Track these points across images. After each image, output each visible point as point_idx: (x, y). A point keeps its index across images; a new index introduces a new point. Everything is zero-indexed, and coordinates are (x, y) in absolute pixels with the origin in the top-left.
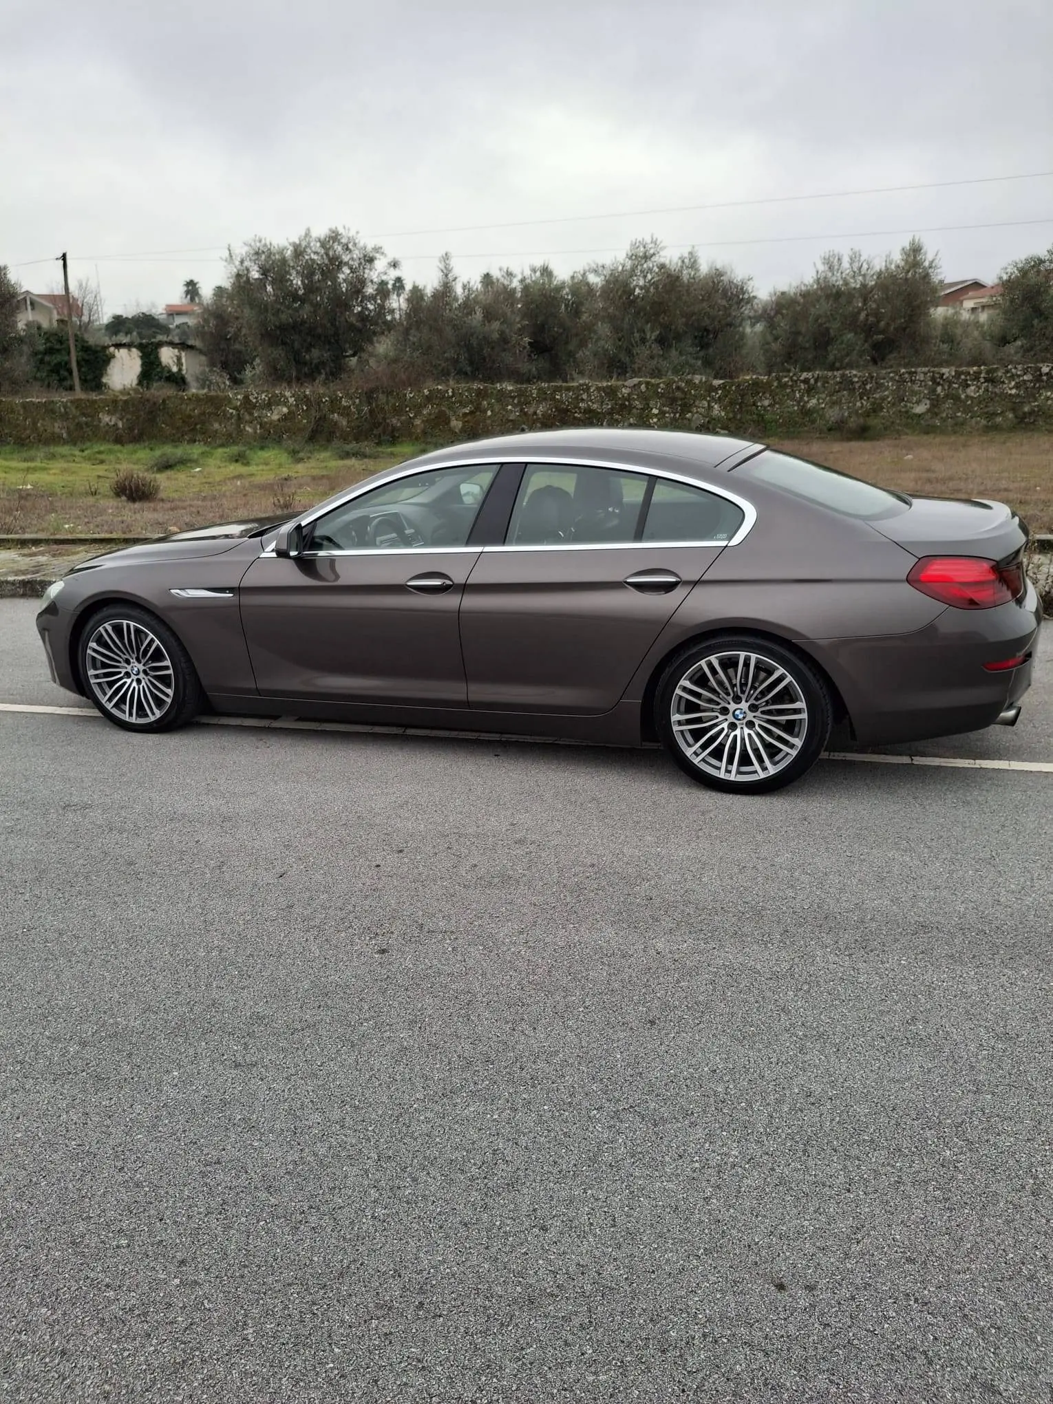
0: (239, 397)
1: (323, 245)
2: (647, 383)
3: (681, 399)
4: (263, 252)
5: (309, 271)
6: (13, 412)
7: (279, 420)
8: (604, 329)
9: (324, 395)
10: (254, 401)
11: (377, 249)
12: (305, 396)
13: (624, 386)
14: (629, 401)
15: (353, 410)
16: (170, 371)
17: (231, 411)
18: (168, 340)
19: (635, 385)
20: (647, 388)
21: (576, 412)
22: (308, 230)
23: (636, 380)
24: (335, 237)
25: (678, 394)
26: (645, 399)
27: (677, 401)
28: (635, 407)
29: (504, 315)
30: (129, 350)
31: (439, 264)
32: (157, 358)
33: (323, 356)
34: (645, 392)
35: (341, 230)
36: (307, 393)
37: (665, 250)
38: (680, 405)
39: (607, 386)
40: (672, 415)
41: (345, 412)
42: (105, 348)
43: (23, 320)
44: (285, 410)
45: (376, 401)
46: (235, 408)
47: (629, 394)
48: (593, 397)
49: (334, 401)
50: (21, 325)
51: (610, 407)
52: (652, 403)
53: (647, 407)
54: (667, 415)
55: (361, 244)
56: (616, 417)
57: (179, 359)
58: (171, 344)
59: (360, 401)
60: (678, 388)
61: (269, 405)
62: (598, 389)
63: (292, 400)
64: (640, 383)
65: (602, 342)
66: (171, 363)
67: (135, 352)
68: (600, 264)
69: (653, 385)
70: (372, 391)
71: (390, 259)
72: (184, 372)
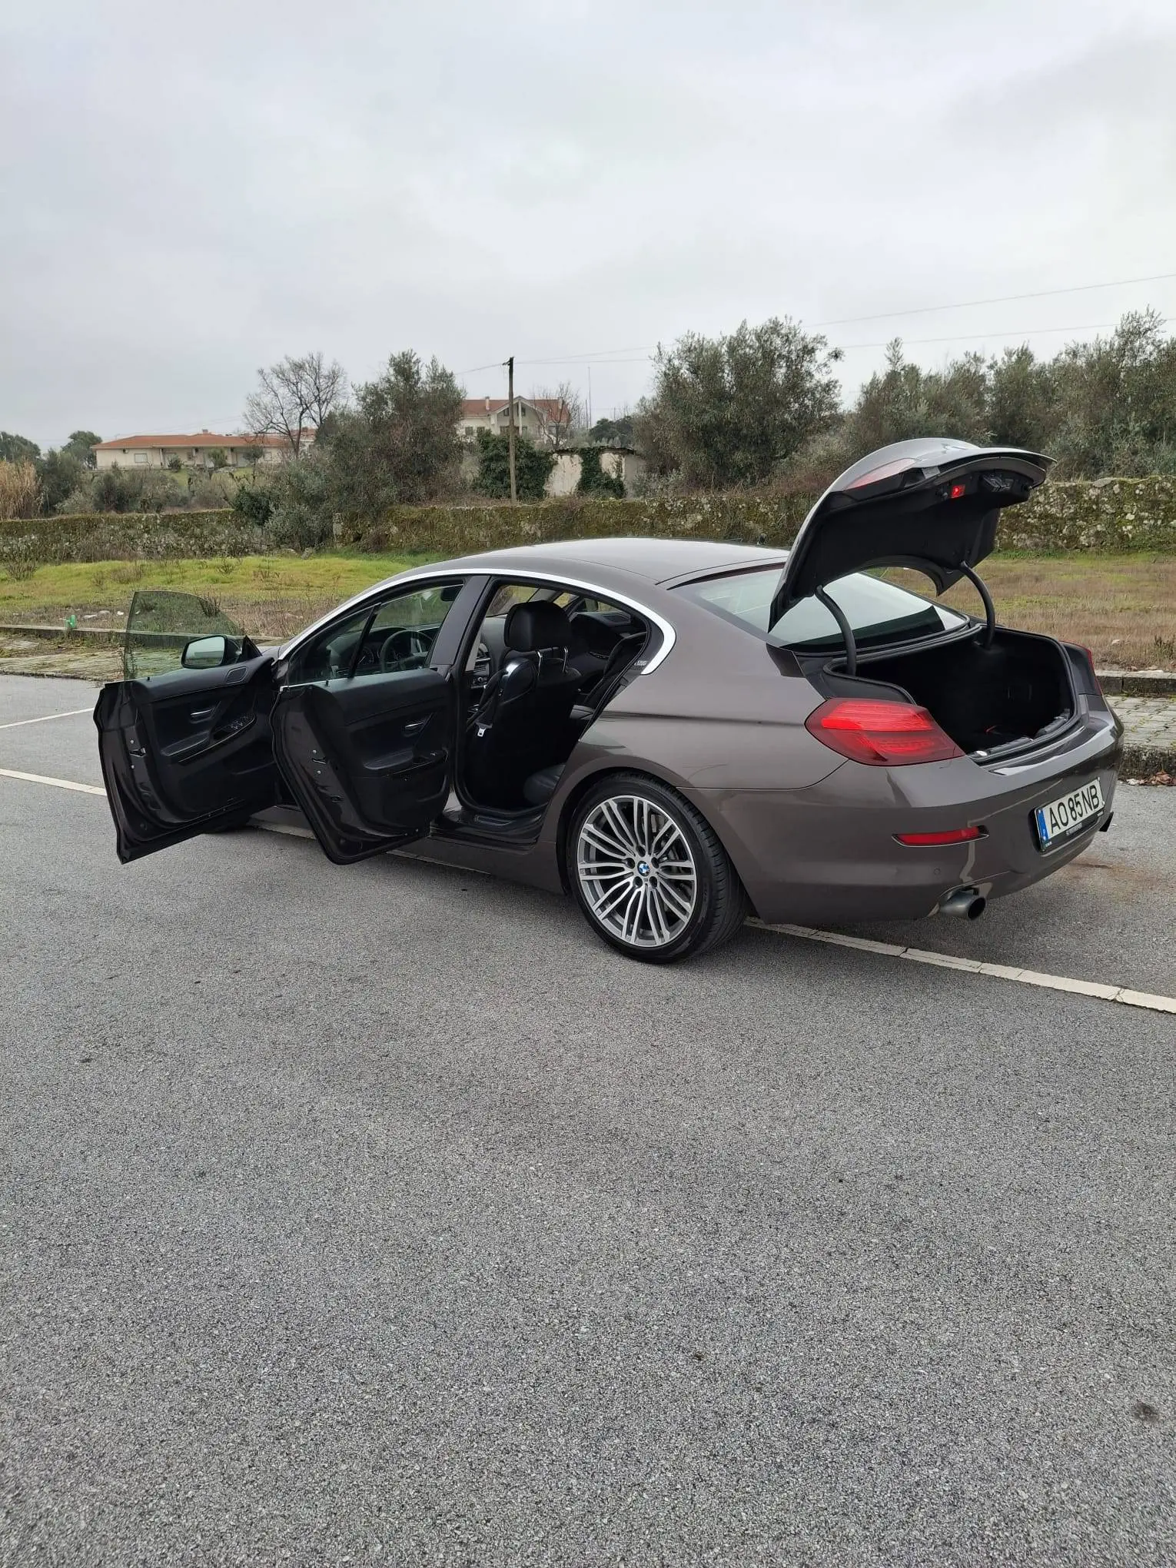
0: (655, 504)
1: (758, 337)
2: (1122, 484)
3: (1166, 503)
4: (695, 348)
5: (742, 366)
6: (444, 519)
7: (692, 529)
8: (1077, 420)
9: (741, 501)
10: (669, 508)
11: (820, 340)
12: (722, 502)
13: (1092, 486)
14: (1097, 504)
15: (771, 517)
16: (609, 477)
17: (645, 519)
18: (610, 445)
19: (1105, 486)
20: (1122, 489)
21: (1029, 517)
22: (744, 322)
23: (1108, 480)
24: (775, 328)
25: (1162, 497)
26: (1118, 502)
27: (1159, 505)
28: (1104, 511)
29: (957, 406)
30: (572, 457)
31: (887, 353)
32: (598, 463)
33: (747, 458)
34: (1118, 494)
35: (781, 320)
36: (724, 499)
37: (1164, 325)
38: (1163, 510)
39: (1070, 487)
40: (1152, 522)
41: (763, 519)
42: (548, 455)
43: (467, 427)
44: (699, 518)
45: (796, 506)
46: (650, 517)
47: (1098, 497)
48: (1052, 500)
49: (751, 507)
50: (461, 432)
51: (1072, 511)
52: (1126, 509)
53: (1121, 512)
54: (1146, 522)
55: (802, 334)
56: (1080, 523)
57: (619, 464)
58: (612, 449)
59: (779, 507)
60: (1162, 490)
61: (683, 513)
62: (1058, 490)
63: (707, 507)
64: (1113, 483)
65: (1072, 436)
66: (611, 469)
67: (577, 458)
68: (1081, 343)
69: (1129, 485)
70: (792, 496)
71: (830, 349)
72: (622, 479)
